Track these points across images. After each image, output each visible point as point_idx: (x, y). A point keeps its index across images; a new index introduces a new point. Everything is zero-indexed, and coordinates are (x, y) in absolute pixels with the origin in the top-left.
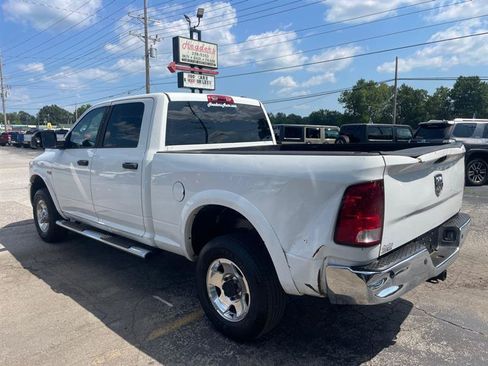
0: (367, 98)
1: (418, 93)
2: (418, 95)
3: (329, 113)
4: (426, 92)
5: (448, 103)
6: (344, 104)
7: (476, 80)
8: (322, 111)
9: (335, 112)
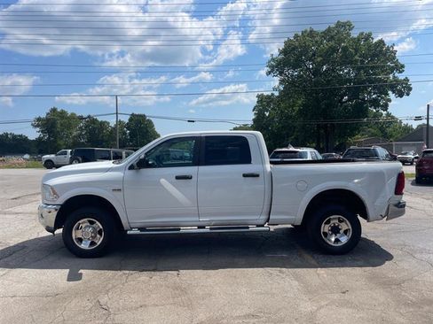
0: (61, 125)
1: (102, 123)
2: (103, 125)
3: (14, 137)
4: (109, 123)
5: (125, 133)
6: (38, 129)
7: (143, 116)
8: (7, 134)
9: (21, 136)
